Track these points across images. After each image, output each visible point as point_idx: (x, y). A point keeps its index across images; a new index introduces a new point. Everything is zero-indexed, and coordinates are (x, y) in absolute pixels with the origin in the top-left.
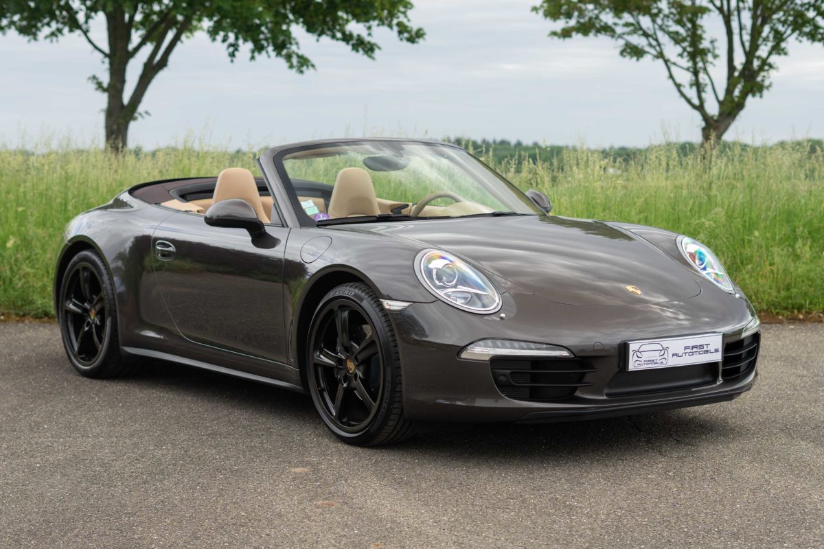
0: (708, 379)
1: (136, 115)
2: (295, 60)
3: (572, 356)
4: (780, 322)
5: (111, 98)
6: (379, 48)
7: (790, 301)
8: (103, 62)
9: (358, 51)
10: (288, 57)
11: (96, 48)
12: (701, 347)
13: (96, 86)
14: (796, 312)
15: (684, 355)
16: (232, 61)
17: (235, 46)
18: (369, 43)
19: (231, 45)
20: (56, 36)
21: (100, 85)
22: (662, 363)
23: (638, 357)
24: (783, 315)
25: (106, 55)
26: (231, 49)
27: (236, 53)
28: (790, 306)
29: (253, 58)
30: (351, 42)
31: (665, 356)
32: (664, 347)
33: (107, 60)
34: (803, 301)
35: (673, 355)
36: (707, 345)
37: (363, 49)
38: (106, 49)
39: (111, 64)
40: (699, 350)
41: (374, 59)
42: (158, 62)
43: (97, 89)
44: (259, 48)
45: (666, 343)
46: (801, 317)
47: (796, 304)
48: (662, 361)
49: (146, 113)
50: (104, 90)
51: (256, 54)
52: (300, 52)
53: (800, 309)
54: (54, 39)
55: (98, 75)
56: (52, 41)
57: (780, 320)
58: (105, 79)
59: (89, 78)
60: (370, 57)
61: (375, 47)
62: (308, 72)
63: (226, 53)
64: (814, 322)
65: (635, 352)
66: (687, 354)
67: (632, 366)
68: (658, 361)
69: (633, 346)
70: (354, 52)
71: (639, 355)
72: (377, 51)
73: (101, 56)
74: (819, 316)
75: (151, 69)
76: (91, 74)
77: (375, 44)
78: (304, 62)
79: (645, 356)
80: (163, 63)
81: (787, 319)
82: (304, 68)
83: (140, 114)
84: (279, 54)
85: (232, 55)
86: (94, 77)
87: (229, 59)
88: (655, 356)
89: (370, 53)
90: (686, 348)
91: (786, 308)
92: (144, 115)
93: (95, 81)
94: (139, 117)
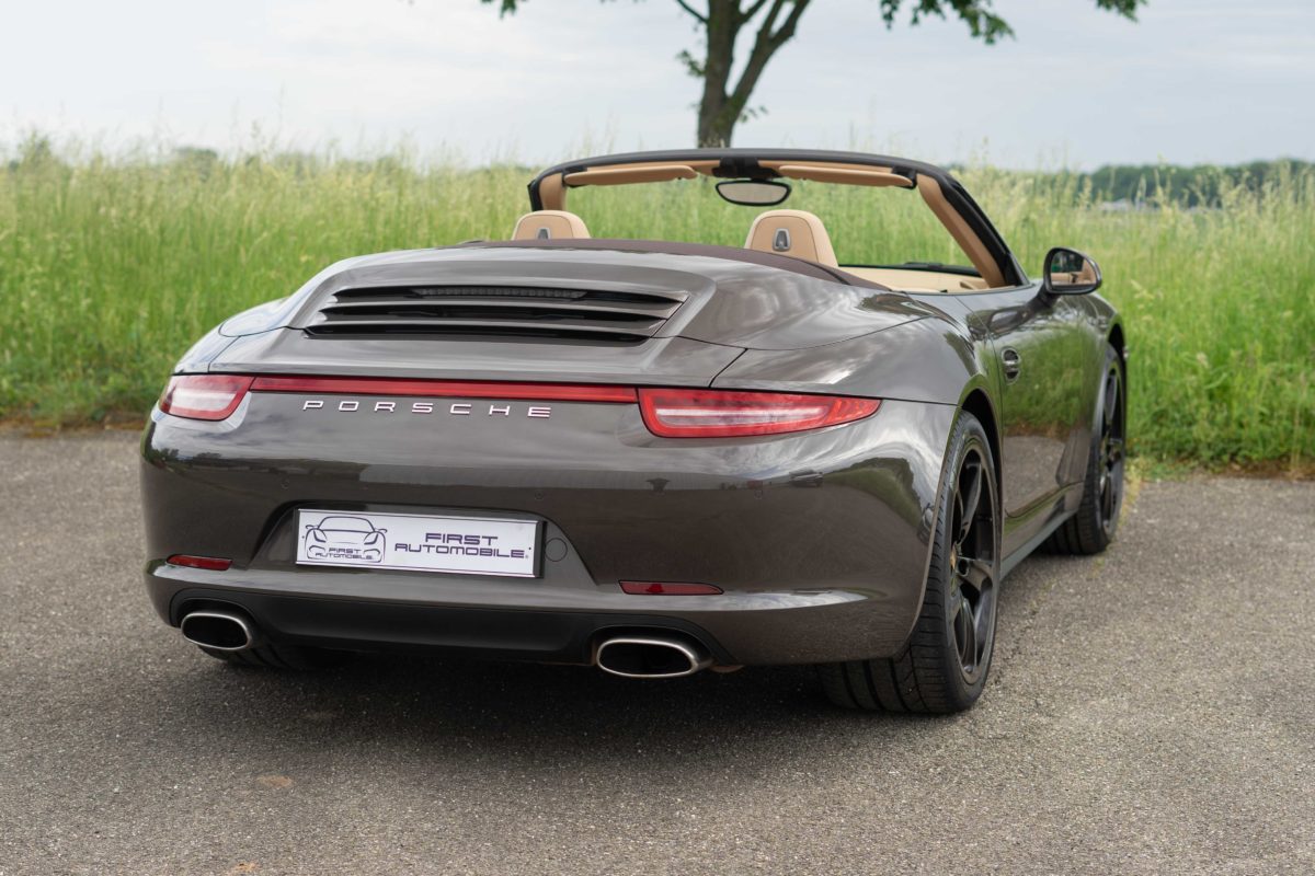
1: (745, 112)
2: (983, 25)
5: (708, 85)
10: (973, 19)
11: (686, 7)
13: (687, 68)
16: (890, 27)
17: (892, 3)
21: (693, 65)
25: (701, 19)
26: (887, 8)
27: (896, 15)
29: (915, 21)
33: (703, 27)
38: (704, 10)
39: (709, 31)
41: (1133, 18)
42: (781, 30)
43: (690, 73)
44: (927, 5)
49: (763, 109)
50: (700, 73)
51: (921, 14)
52: (990, 11)
55: (690, 52)
58: (700, 55)
59: (678, 55)
60: (1128, 16)
62: (1002, 41)
63: (880, 15)
70: (1101, 10)
73: (693, 20)
75: (768, 44)
78: (997, 26)
80: (788, 30)
82: (996, 36)
83: (751, 111)
84: (963, 15)
85: (888, 17)
86: (685, 54)
87: (883, 24)
89: (1127, 10)
92: (758, 112)
93: (687, 59)
94: (750, 116)
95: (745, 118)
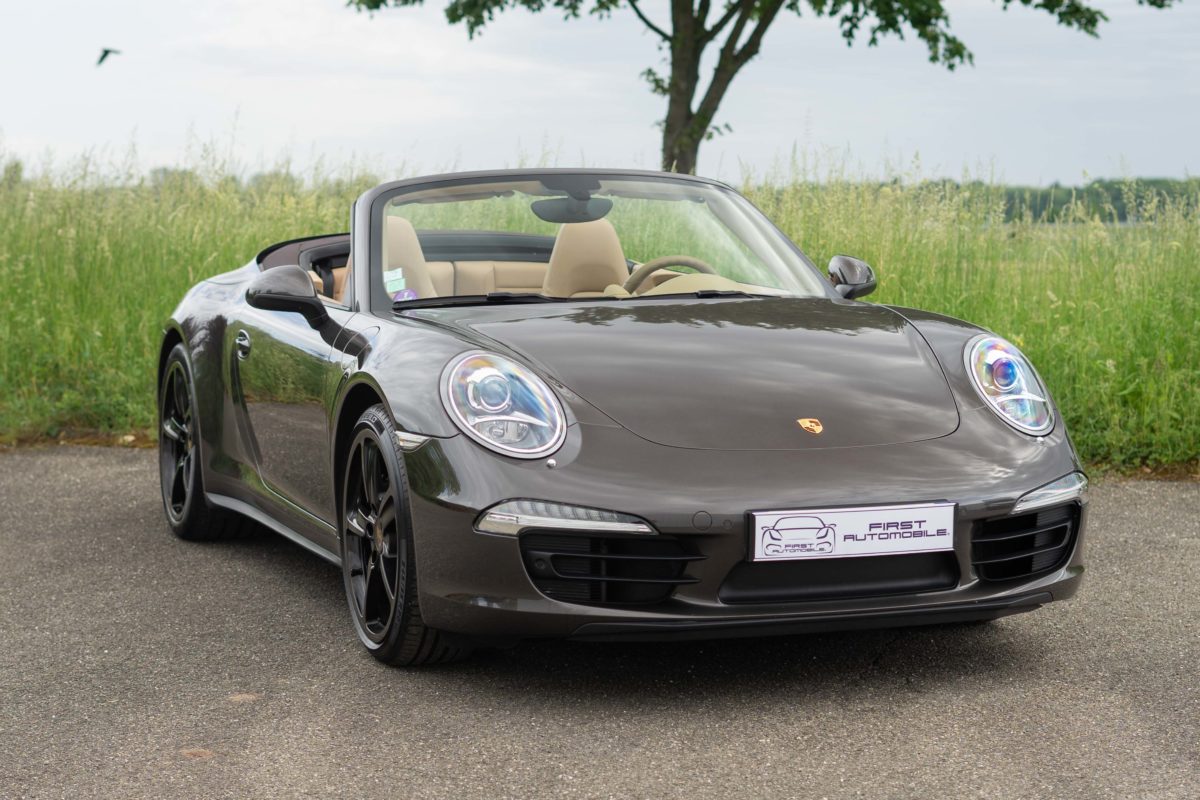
0: (942, 579)
1: (709, 129)
2: (942, 45)
3: (656, 533)
5: (672, 102)
6: (1106, 19)
8: (660, 48)
9: (1069, 24)
10: (933, 39)
11: (650, 25)
12: (907, 525)
13: (653, 86)
15: (868, 538)
16: (849, 44)
17: (852, 21)
18: (1088, 10)
19: (847, 19)
20: (608, 9)
21: (658, 84)
22: (821, 549)
23: (773, 538)
25: (665, 37)
26: (847, 26)
27: (855, 32)
30: (1057, 10)
31: (830, 538)
32: (827, 523)
33: (667, 45)
35: (846, 538)
36: (920, 522)
37: (1079, 22)
38: (668, 29)
39: (672, 48)
40: (901, 531)
41: (1096, 36)
42: (745, 47)
43: (655, 91)
44: (889, 24)
45: (829, 516)
48: (822, 546)
49: (727, 126)
50: (665, 91)
51: (879, 35)
52: (950, 33)
54: (605, 12)
55: (655, 70)
56: (601, 17)
58: (665, 72)
59: (643, 74)
60: (1092, 33)
61: (1098, 17)
63: (840, 32)
65: (766, 530)
66: (876, 537)
67: (761, 554)
68: (813, 547)
69: (762, 520)
70: (1063, 26)
71: (775, 534)
72: (1101, 25)
73: (659, 38)
75: (732, 62)
76: (645, 68)
77: (1099, 12)
78: (956, 50)
79: (788, 538)
80: (752, 48)
82: (954, 61)
83: (717, 128)
84: (922, 35)
85: (849, 34)
86: (650, 72)
87: (845, 41)
88: (810, 537)
89: (1090, 28)
90: (872, 526)
92: (723, 129)
93: (651, 78)
94: (716, 133)
95: (710, 136)
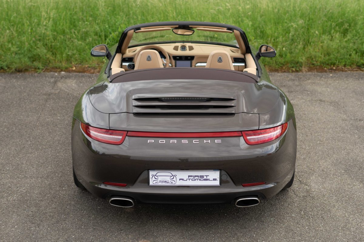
4: (326, 72)
7: (330, 61)
14: (332, 66)
24: (327, 68)
28: (330, 64)
34: (335, 61)
46: (334, 68)
47: (332, 62)
53: (334, 64)
57: (326, 70)
64: (340, 71)
74: (342, 68)
81: (329, 69)
91: (328, 64)
